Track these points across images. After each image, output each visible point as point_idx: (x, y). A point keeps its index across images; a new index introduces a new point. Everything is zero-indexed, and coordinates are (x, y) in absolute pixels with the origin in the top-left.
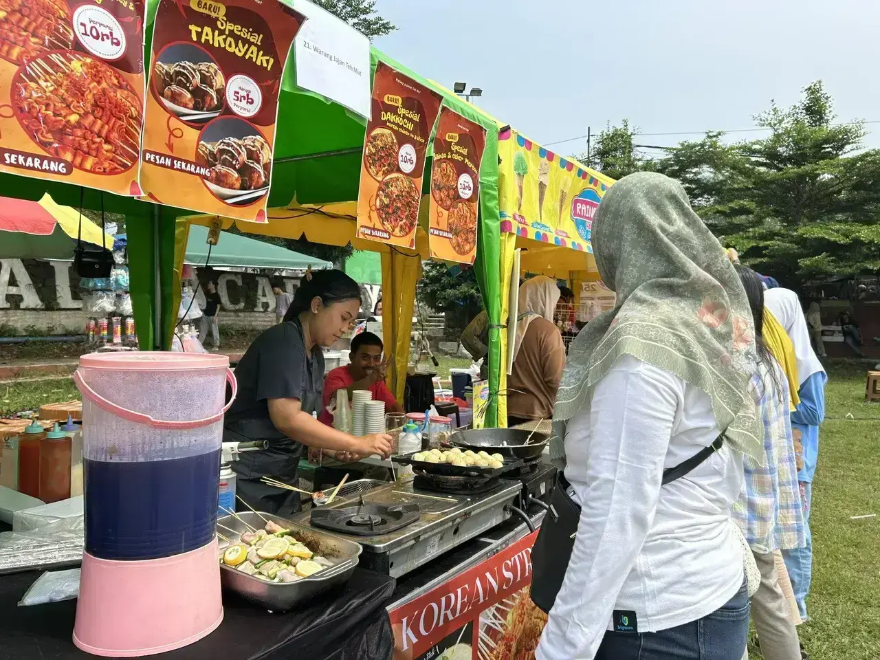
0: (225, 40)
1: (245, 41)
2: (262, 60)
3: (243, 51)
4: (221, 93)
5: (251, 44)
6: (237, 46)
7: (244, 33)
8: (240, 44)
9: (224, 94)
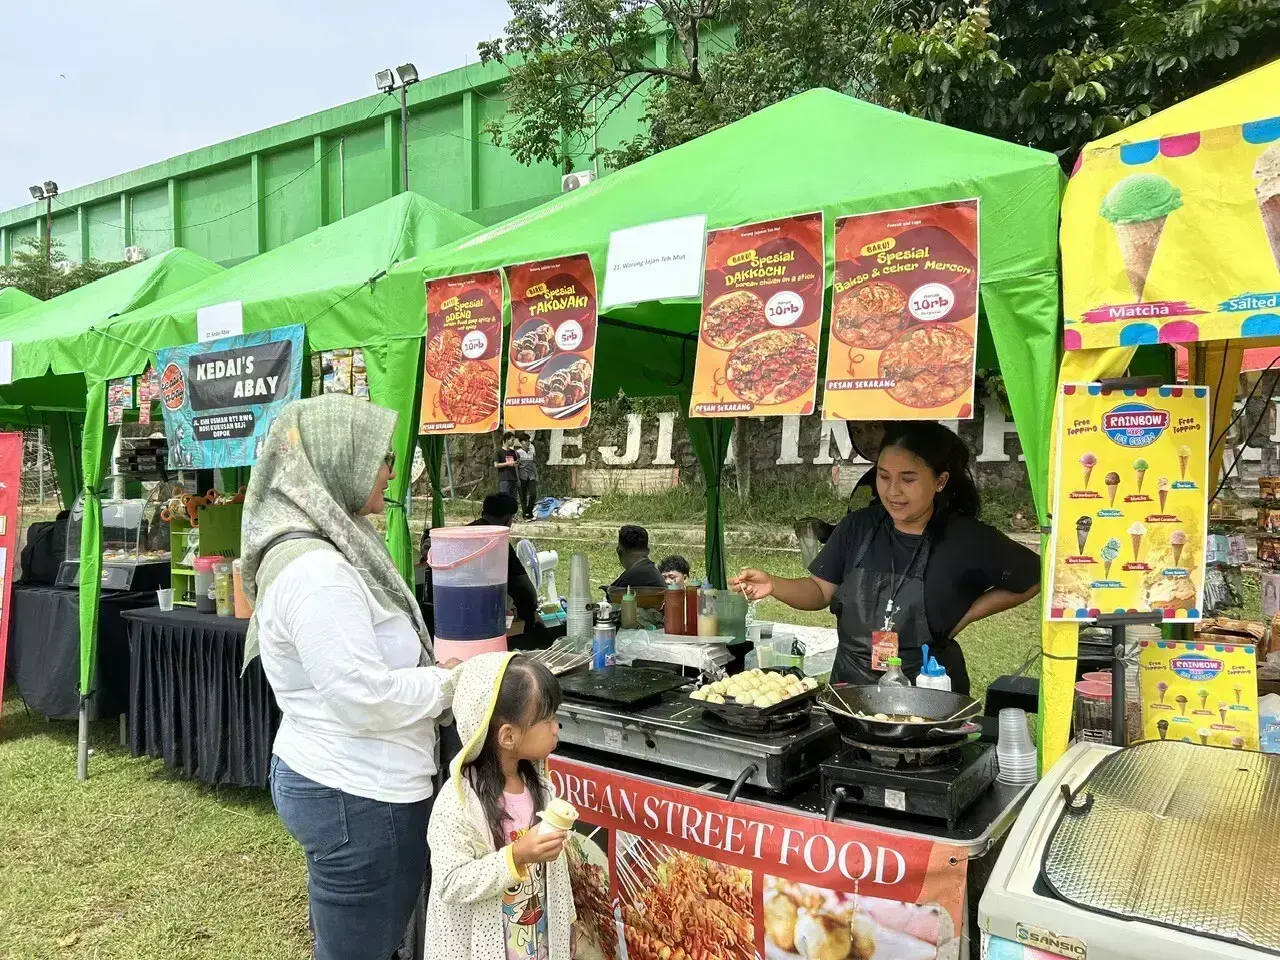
0: (551, 304)
1: (564, 297)
2: (580, 302)
3: (565, 304)
4: (552, 341)
5: (568, 296)
6: (560, 302)
7: (563, 292)
8: (562, 300)
9: (554, 341)
